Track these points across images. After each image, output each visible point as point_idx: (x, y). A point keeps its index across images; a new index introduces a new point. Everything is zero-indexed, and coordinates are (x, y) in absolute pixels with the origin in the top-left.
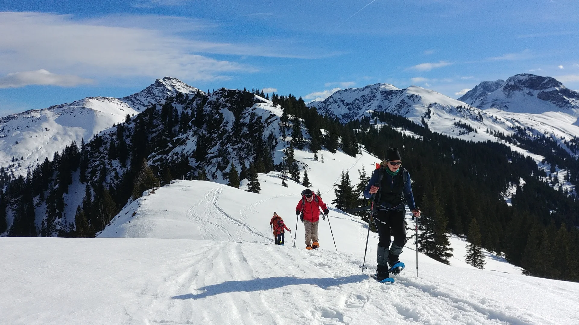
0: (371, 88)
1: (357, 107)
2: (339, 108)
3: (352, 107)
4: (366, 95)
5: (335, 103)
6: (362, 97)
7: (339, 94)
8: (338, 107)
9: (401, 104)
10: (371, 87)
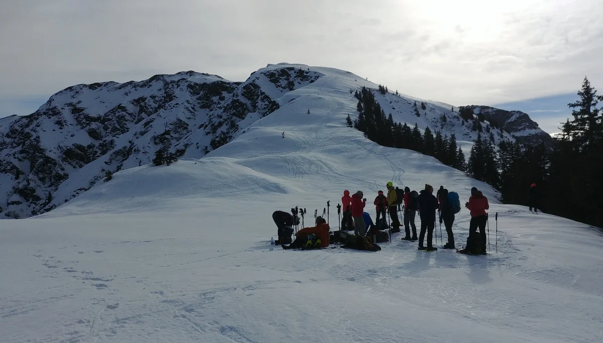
0: (164, 80)
1: (119, 130)
2: (61, 130)
3: (102, 129)
4: (149, 98)
5: (53, 115)
6: (137, 101)
7: (72, 93)
8: (57, 126)
9: (243, 100)
10: (166, 78)
